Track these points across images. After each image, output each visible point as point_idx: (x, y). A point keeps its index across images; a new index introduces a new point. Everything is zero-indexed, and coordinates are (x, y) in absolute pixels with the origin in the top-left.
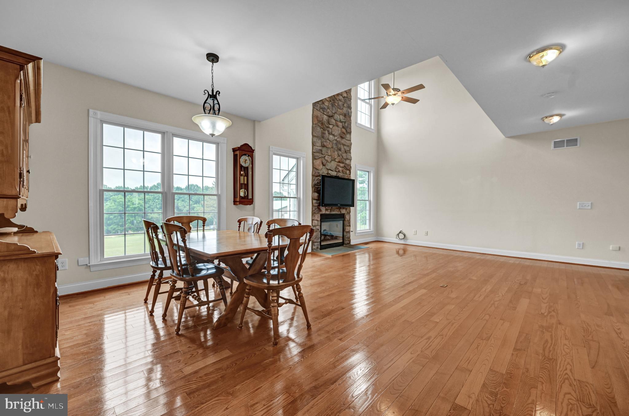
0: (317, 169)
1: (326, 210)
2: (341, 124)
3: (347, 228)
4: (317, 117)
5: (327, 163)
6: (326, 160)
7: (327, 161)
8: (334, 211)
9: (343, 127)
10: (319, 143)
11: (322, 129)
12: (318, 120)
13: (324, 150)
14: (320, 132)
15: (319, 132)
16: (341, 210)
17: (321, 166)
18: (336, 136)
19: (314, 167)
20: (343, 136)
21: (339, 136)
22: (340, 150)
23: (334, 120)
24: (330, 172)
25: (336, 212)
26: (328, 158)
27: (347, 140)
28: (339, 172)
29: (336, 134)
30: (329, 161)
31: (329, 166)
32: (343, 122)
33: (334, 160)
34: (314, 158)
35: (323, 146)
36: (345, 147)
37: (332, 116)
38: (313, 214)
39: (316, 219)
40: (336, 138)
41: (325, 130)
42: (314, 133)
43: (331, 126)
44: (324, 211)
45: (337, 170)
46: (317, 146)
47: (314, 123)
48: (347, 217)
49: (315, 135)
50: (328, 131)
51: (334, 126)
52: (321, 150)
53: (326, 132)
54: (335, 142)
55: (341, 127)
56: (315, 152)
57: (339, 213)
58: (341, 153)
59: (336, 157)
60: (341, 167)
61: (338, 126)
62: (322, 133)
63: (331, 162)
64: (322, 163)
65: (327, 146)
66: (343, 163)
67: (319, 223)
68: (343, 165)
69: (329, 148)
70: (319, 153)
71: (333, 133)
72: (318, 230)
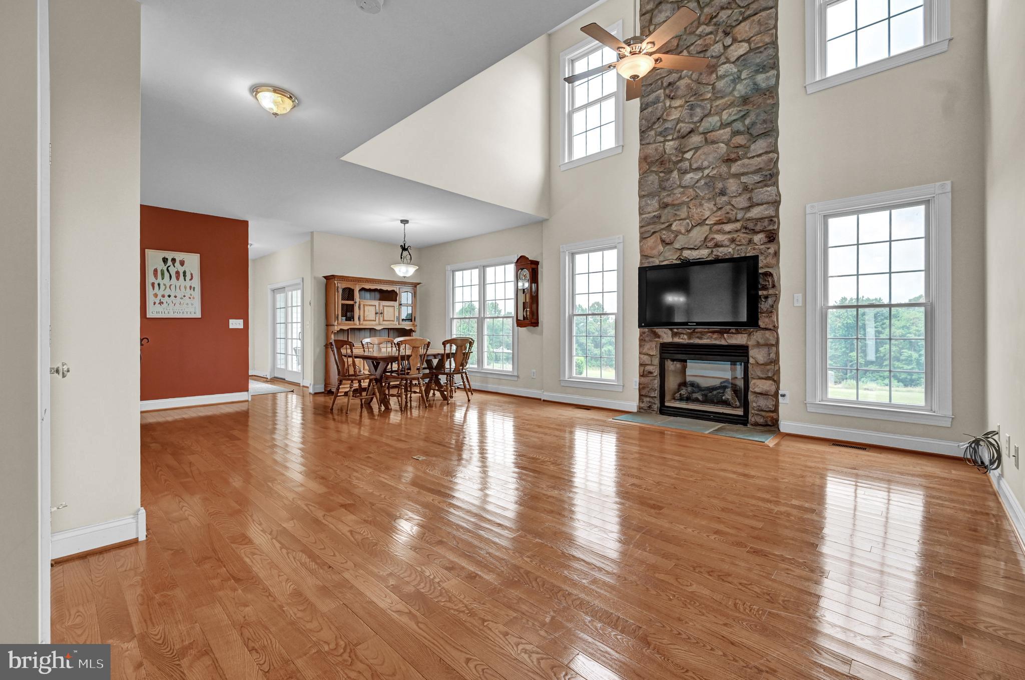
0: (647, 257)
1: (674, 335)
2: (728, 130)
4: (646, 158)
5: (677, 236)
6: (673, 232)
7: (677, 233)
9: (736, 133)
10: (654, 204)
11: (662, 175)
13: (667, 214)
14: (657, 181)
17: (661, 248)
18: (709, 167)
19: (642, 254)
20: (734, 157)
21: (719, 163)
22: (723, 193)
23: (700, 134)
25: (710, 339)
26: (680, 225)
28: (717, 245)
29: (706, 164)
30: (683, 231)
31: (680, 242)
32: (735, 121)
33: (702, 223)
35: (666, 206)
36: (744, 179)
37: (691, 131)
38: (642, 342)
39: (644, 351)
40: (706, 172)
41: (672, 171)
42: (642, 191)
43: (688, 156)
44: (666, 335)
45: (709, 244)
46: (649, 213)
48: (758, 355)
49: (647, 192)
50: (680, 170)
51: (697, 149)
52: (660, 217)
53: (675, 174)
54: (703, 183)
55: (728, 136)
56: (644, 226)
57: (723, 342)
58: (725, 199)
59: (707, 214)
60: (729, 232)
61: (713, 142)
62: (661, 181)
63: (689, 231)
64: (663, 241)
65: (676, 202)
66: (737, 221)
67: (656, 361)
68: (738, 225)
69: (683, 203)
70: (654, 223)
71: (695, 166)
72: (651, 373)
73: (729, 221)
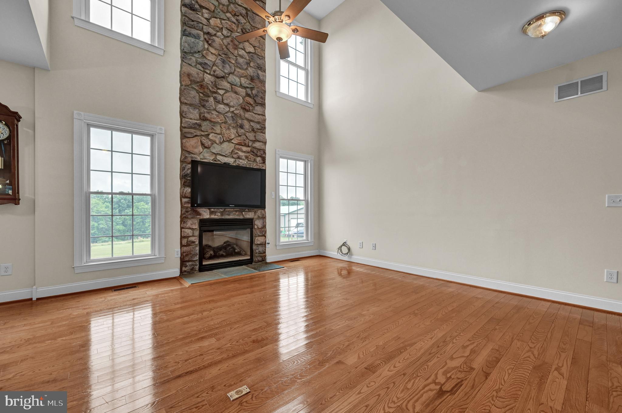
0: (189, 153)
1: (211, 213)
2: (244, 90)
3: (257, 239)
4: (189, 75)
5: (213, 144)
6: (210, 140)
7: (214, 142)
8: (229, 215)
9: (248, 95)
10: (194, 115)
11: (201, 95)
12: (191, 81)
13: (205, 125)
14: (198, 97)
15: (194, 97)
16: (243, 213)
17: (201, 149)
18: (233, 107)
19: (184, 149)
20: (247, 108)
21: (239, 108)
22: (242, 127)
23: (228, 83)
24: (219, 157)
25: (233, 215)
26: (216, 137)
27: (256, 114)
28: (239, 158)
29: (232, 104)
30: (218, 142)
31: (216, 149)
32: (248, 87)
33: (230, 141)
34: (184, 136)
35: (205, 119)
36: (252, 124)
37: (223, 77)
38: (183, 219)
39: (187, 226)
40: (232, 109)
41: (209, 97)
42: (183, 98)
43: (221, 92)
44: (206, 214)
45: (235, 156)
46: (191, 119)
47: (183, 83)
48: (258, 223)
49: (186, 101)
50: (215, 98)
51: (227, 91)
52: (200, 126)
53: (211, 99)
54: (230, 115)
55: (244, 94)
56: (185, 127)
57: (241, 217)
58: (242, 131)
59: (233, 136)
60: (244, 152)
61: (236, 93)
62: (201, 100)
63: (221, 143)
64: (203, 144)
65: (213, 120)
66: (249, 146)
67: (197, 233)
68: (249, 149)
69: (218, 123)
70: (194, 128)
71: (225, 101)
72: (194, 242)
73: (245, 145)
